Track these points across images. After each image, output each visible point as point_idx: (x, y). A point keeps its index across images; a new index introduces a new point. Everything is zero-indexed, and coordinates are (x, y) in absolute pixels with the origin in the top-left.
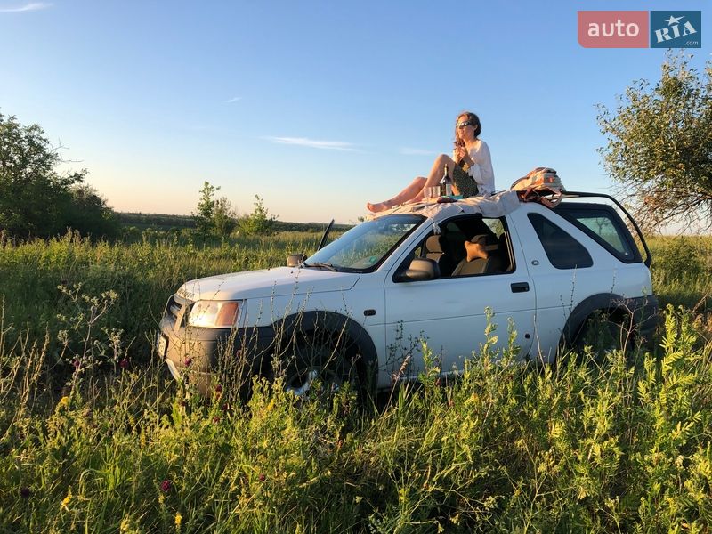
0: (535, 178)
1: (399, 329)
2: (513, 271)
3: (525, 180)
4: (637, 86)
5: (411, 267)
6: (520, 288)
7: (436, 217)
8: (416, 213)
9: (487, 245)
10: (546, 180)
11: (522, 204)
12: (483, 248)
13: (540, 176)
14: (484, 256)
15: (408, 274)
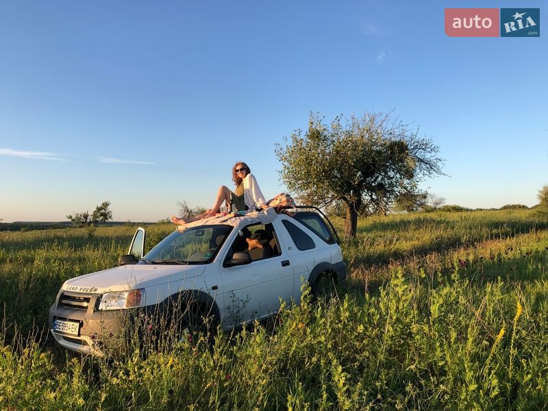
0: (281, 200)
1: (232, 295)
2: (280, 254)
3: (275, 201)
4: (297, 133)
5: (234, 258)
6: (285, 264)
7: (239, 226)
8: (224, 223)
9: (262, 239)
10: (288, 201)
11: (278, 215)
12: (259, 242)
13: (284, 199)
14: (261, 246)
15: (233, 262)
